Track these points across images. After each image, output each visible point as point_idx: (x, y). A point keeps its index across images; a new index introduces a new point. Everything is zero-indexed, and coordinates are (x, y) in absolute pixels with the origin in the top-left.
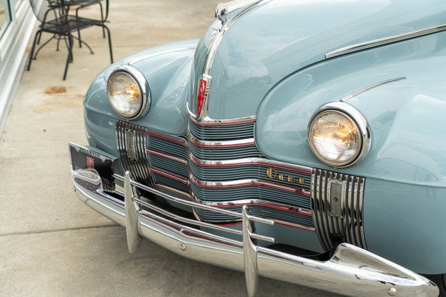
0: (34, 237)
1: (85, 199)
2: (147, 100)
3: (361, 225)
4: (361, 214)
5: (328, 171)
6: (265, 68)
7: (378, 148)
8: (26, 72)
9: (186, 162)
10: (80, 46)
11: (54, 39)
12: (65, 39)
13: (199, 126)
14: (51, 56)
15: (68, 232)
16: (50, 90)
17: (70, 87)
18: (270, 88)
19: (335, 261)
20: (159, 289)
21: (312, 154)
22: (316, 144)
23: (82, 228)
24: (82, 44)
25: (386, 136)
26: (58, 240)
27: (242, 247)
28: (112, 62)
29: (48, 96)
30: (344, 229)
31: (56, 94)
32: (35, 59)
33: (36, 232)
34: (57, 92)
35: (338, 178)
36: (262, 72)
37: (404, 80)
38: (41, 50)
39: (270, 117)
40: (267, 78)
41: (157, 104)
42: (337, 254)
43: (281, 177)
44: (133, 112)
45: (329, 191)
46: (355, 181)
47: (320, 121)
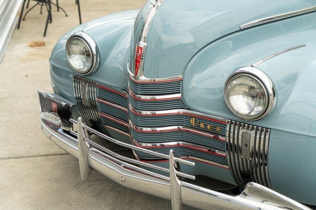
0: (12, 162)
1: (49, 135)
2: (97, 59)
3: (266, 164)
4: (266, 156)
5: (240, 122)
6: (192, 36)
7: (282, 105)
8: (17, 30)
9: (127, 110)
10: (58, 11)
11: (38, 5)
12: (46, 5)
13: (136, 84)
14: (36, 18)
15: (38, 158)
16: (33, 44)
17: (49, 42)
18: (195, 52)
19: (243, 196)
20: (106, 207)
21: (228, 108)
22: (230, 101)
23: (50, 155)
24: (60, 9)
25: (289, 95)
26: (30, 165)
27: (169, 181)
28: (81, 23)
29: (31, 49)
30: (252, 168)
31: (38, 47)
32: (24, 20)
33: (14, 158)
34: (39, 46)
35: (248, 129)
36: (188, 39)
37: (304, 47)
38: (29, 13)
39: (195, 76)
40: (193, 44)
41: (105, 63)
42: (245, 191)
43: (202, 125)
44: (86, 69)
45: (240, 137)
46: (262, 130)
47: (234, 82)
